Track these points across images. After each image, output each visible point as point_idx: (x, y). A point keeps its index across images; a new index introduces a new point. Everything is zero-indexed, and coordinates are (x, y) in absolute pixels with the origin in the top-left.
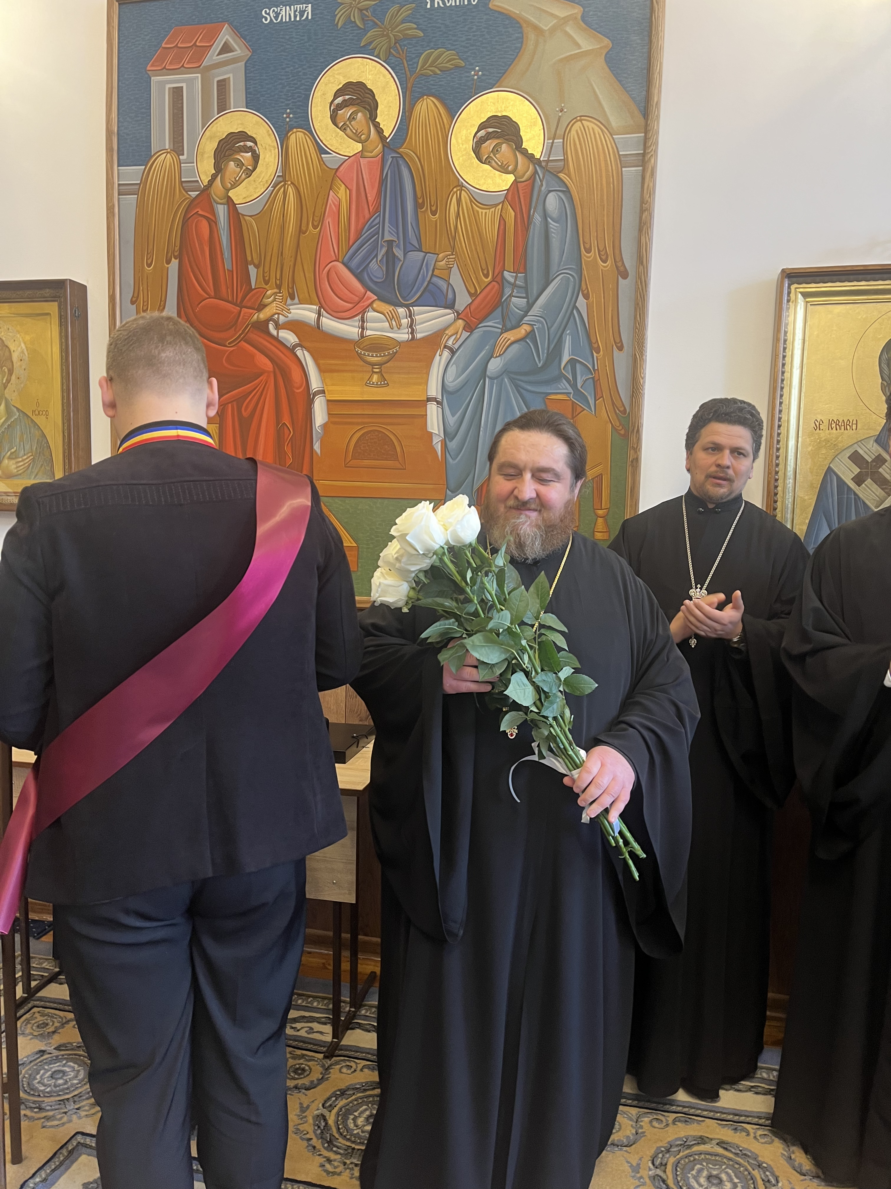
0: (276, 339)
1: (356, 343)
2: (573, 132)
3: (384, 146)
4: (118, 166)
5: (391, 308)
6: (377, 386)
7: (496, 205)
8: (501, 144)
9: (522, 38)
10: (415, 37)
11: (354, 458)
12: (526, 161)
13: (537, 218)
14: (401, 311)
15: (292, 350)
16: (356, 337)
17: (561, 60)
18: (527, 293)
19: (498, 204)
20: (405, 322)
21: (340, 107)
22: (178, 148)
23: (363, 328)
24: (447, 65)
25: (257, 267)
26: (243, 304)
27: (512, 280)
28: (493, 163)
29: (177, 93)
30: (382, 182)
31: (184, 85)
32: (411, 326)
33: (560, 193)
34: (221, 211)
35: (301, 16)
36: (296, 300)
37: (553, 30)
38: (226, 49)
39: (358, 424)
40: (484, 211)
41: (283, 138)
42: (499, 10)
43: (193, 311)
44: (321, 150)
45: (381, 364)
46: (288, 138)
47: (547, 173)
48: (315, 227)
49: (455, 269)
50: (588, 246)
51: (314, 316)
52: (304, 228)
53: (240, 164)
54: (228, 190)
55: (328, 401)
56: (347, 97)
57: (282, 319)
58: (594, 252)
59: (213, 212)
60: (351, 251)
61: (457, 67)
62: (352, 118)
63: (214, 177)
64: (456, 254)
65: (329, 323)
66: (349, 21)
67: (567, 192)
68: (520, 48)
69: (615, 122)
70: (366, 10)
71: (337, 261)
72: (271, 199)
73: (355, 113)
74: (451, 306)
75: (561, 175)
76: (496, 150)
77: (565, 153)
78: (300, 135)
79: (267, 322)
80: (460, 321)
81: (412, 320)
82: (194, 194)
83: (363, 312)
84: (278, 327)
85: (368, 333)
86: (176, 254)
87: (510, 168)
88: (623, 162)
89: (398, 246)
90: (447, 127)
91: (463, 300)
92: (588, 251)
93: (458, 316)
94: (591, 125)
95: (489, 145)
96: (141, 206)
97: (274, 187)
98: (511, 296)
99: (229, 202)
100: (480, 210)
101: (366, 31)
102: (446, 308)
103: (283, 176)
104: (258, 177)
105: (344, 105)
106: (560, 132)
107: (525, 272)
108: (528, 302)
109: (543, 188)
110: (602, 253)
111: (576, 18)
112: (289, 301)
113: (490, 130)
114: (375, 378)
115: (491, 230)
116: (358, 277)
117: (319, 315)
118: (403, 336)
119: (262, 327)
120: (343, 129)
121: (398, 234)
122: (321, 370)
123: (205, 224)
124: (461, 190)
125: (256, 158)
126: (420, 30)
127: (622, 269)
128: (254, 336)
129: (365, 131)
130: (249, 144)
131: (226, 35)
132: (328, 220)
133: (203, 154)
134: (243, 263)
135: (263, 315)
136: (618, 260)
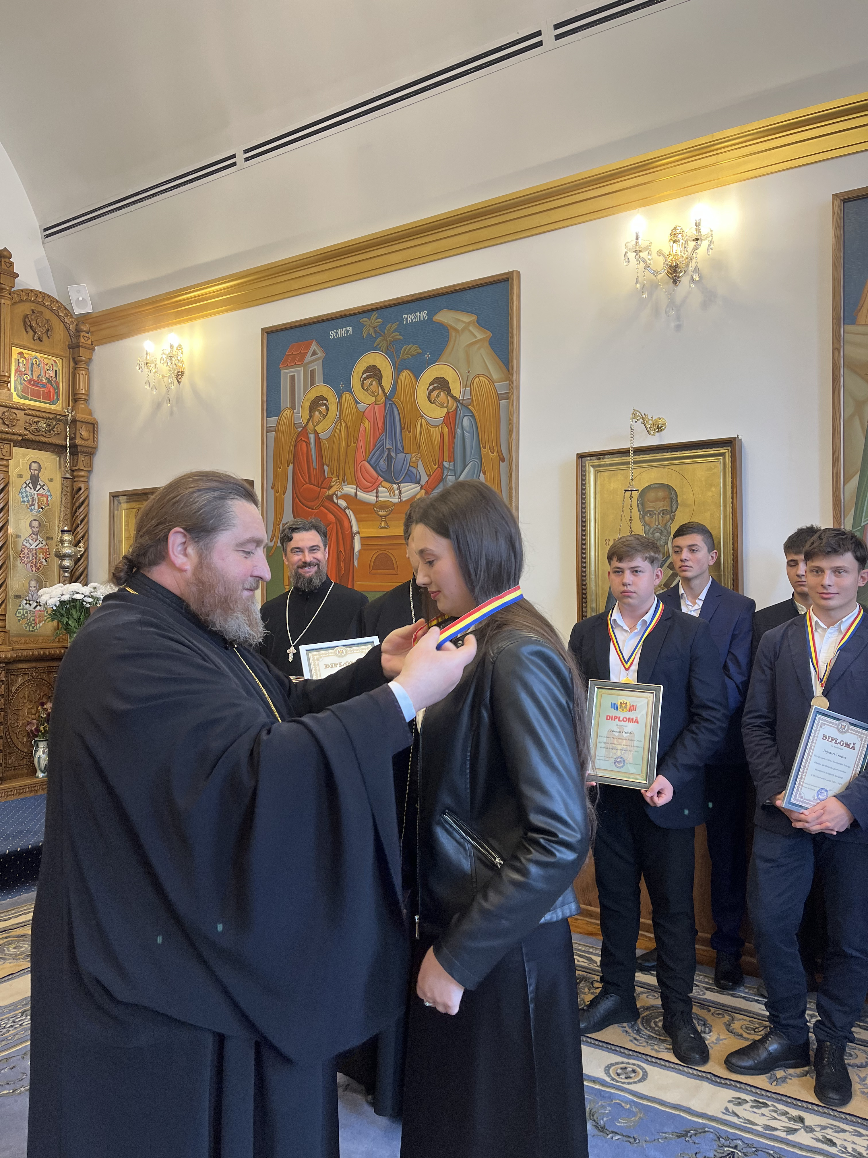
0: (337, 504)
1: (374, 505)
2: (475, 383)
3: (385, 398)
4: (267, 417)
5: (390, 485)
6: (384, 528)
7: (439, 426)
8: (440, 392)
9: (449, 335)
10: (399, 339)
11: (373, 569)
12: (453, 400)
13: (459, 431)
14: (395, 486)
15: (344, 510)
16: (374, 502)
17: (467, 346)
18: (455, 473)
19: (440, 425)
20: (397, 492)
21: (365, 379)
22: (293, 407)
23: (377, 497)
24: (415, 353)
25: (328, 466)
26: (322, 486)
27: (447, 466)
28: (437, 403)
29: (293, 378)
30: (385, 417)
31: (296, 374)
32: (400, 495)
33: (469, 417)
34: (312, 437)
35: (347, 333)
36: (346, 483)
37: (463, 330)
38: (314, 353)
39: (375, 550)
40: (433, 429)
41: (340, 397)
42: (438, 321)
43: (299, 491)
44: (357, 403)
45: (385, 516)
46: (342, 398)
47: (463, 407)
48: (354, 443)
49: (420, 462)
50: (484, 445)
51: (354, 491)
52: (349, 444)
53: (320, 412)
54: (315, 426)
55: (361, 537)
56: (368, 374)
57: (340, 494)
58: (488, 448)
59: (308, 438)
60: (371, 456)
61: (419, 353)
62: (371, 384)
63: (309, 420)
64: (421, 454)
65: (361, 495)
66: (369, 335)
67: (473, 416)
68: (448, 341)
69: (495, 376)
70: (376, 327)
71: (365, 460)
72: (334, 429)
73: (372, 382)
74: (418, 482)
75: (470, 407)
76: (438, 396)
77: (471, 395)
78: (347, 395)
79: (332, 495)
80: (423, 490)
81: (400, 491)
82: (300, 429)
83: (377, 488)
84: (337, 498)
85: (379, 499)
86: (292, 461)
87: (445, 405)
88: (500, 397)
89: (393, 451)
90: (414, 385)
91: (424, 479)
92: (485, 448)
93: (422, 489)
94: (483, 379)
95: (435, 393)
96: (276, 437)
97: (336, 423)
98: (447, 475)
99: (316, 433)
100: (431, 429)
101: (376, 338)
102: (416, 483)
103: (340, 417)
104: (329, 418)
105: (367, 377)
106: (469, 384)
107: (454, 462)
108: (456, 478)
109: (461, 415)
110: (492, 448)
111: (474, 322)
112: (343, 484)
113: (435, 385)
114: (383, 523)
115: (436, 439)
116: (375, 469)
117: (357, 490)
118: (396, 500)
119: (330, 498)
120: (367, 390)
121: (392, 444)
122: (358, 521)
123: (304, 444)
124: (422, 419)
125: (327, 409)
126: (402, 335)
127: (501, 457)
128: (327, 504)
129: (377, 391)
130: (325, 402)
131: (314, 347)
132: (360, 439)
133: (304, 409)
134: (321, 464)
135: (331, 492)
136: (499, 452)
